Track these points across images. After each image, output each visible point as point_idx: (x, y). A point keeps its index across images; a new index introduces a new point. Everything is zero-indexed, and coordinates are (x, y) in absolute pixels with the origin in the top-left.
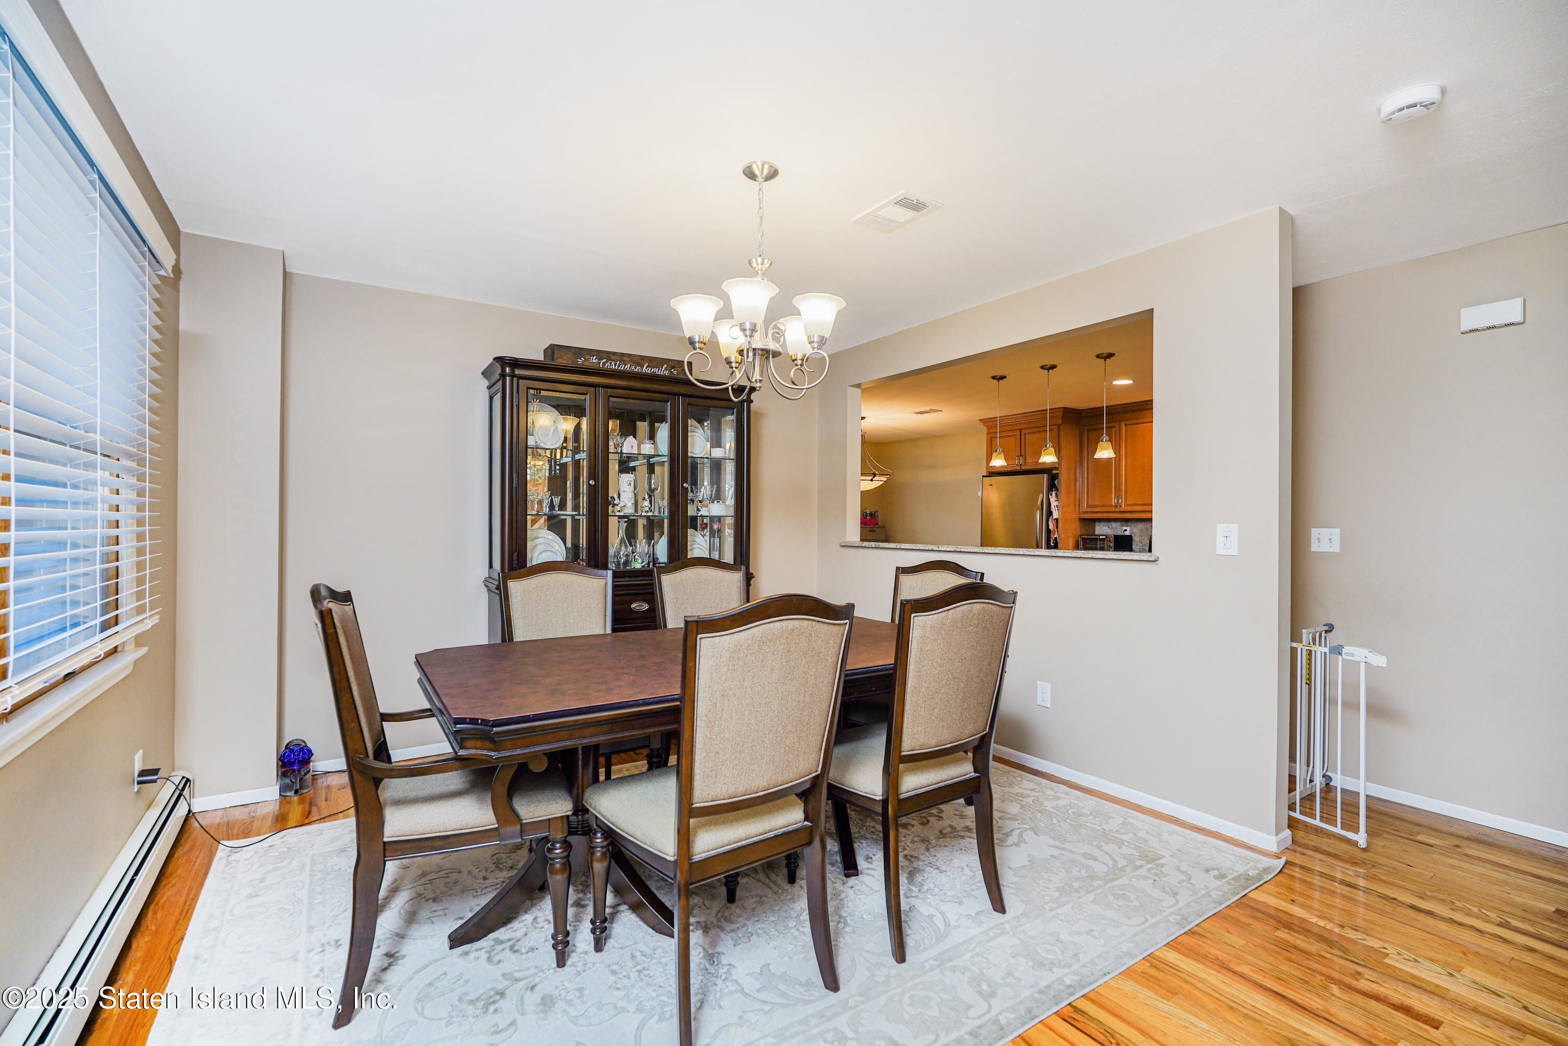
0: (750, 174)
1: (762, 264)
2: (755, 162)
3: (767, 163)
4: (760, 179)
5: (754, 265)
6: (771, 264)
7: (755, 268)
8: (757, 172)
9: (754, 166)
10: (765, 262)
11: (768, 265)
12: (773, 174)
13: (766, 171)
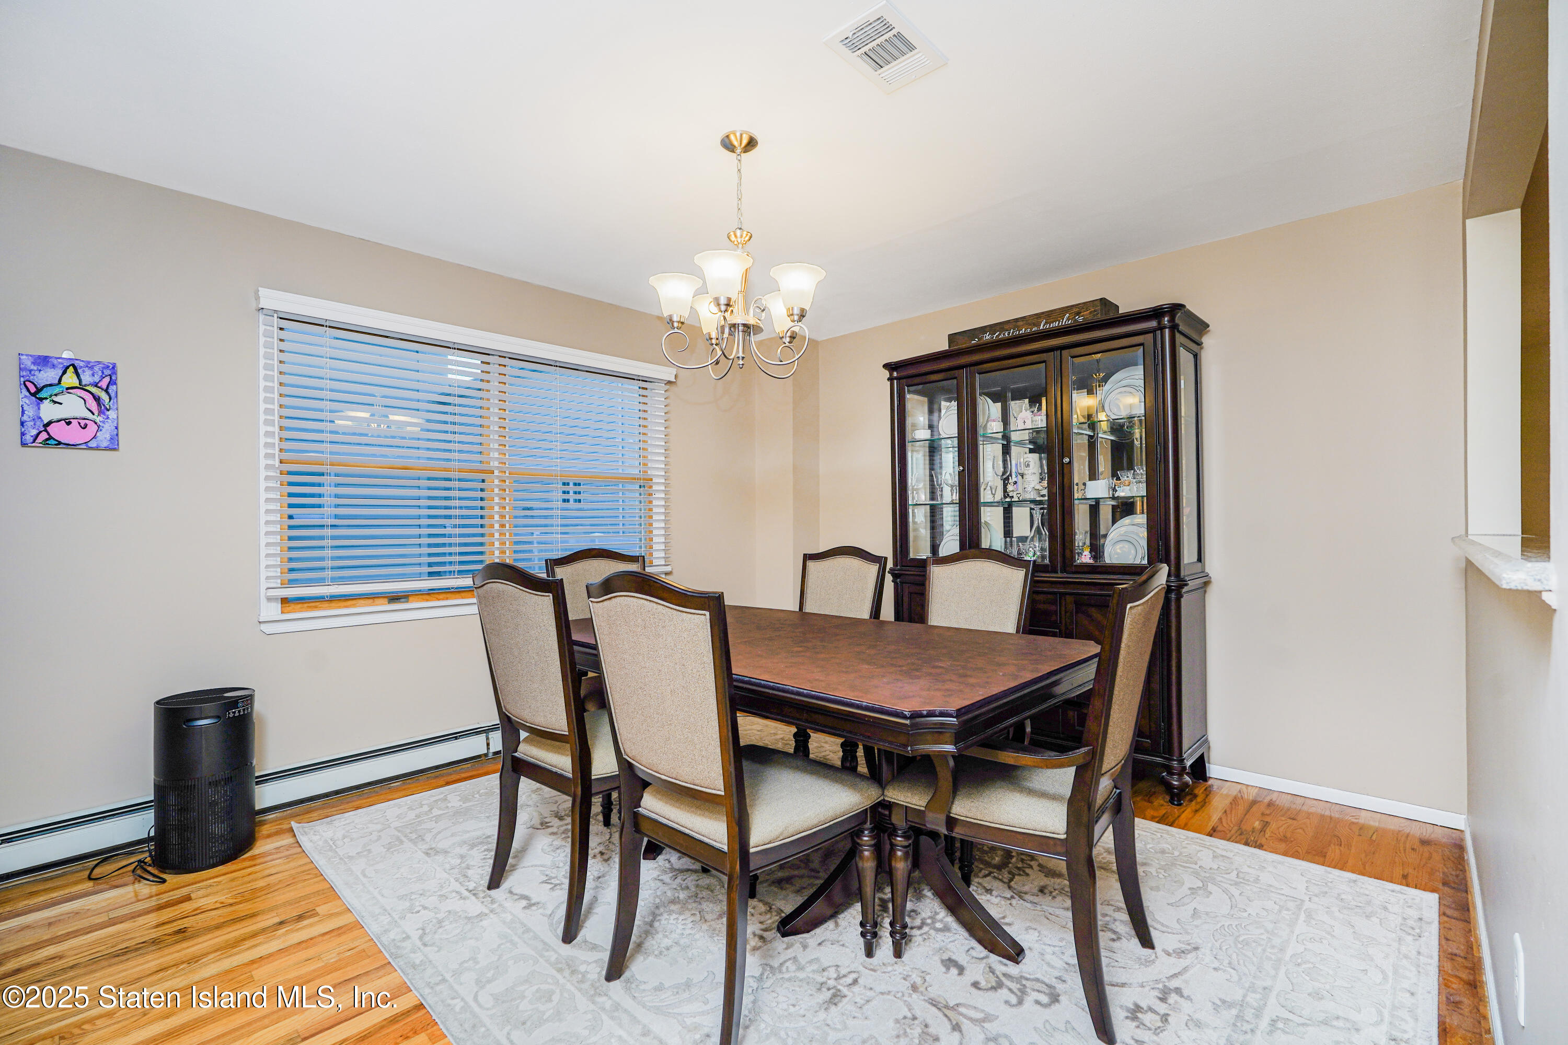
0: (727, 145)
1: (741, 236)
2: (734, 133)
3: (746, 132)
4: (738, 151)
5: (733, 238)
6: (751, 237)
7: (734, 242)
8: (736, 143)
9: (732, 137)
10: (744, 235)
11: (747, 238)
12: (752, 143)
13: (745, 142)
